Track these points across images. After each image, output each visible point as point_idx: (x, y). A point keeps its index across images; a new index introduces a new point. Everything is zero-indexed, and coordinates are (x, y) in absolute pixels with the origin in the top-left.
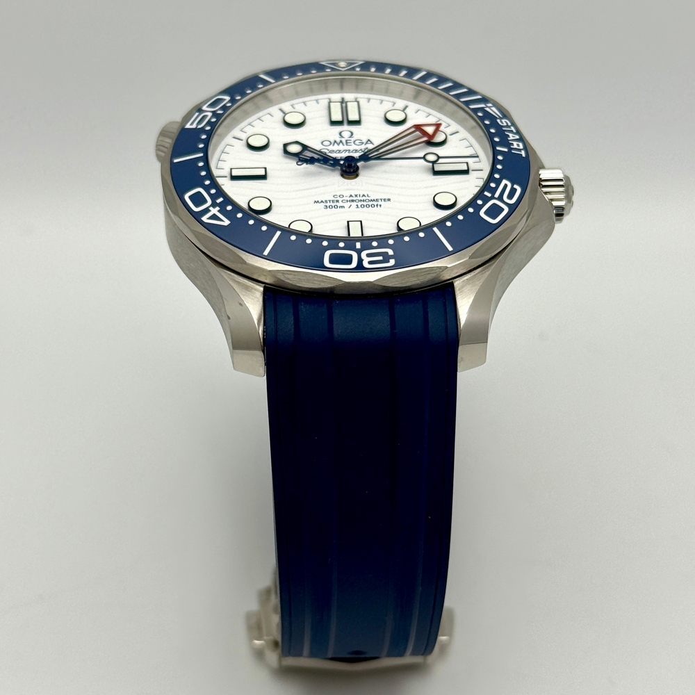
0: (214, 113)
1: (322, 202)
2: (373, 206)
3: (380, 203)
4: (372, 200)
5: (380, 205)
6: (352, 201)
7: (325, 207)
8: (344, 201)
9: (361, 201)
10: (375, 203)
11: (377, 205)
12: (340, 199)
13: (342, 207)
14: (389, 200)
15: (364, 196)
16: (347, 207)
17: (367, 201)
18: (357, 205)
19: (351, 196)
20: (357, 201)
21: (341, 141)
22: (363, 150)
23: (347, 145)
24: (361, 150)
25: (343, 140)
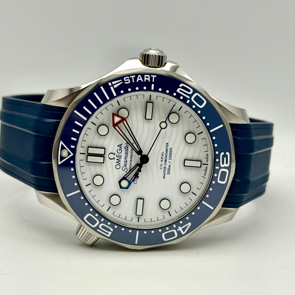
1: (164, 175)
2: (171, 152)
3: (169, 148)
4: (167, 151)
5: (171, 148)
6: (166, 161)
7: (168, 174)
8: (165, 165)
9: (166, 157)
10: (169, 151)
11: (171, 150)
12: (163, 166)
13: (170, 166)
14: (167, 144)
15: (162, 155)
16: (170, 164)
17: (166, 154)
18: (169, 159)
19: (162, 161)
20: (166, 158)
21: (117, 159)
22: (126, 150)
23: (121, 157)
24: (125, 151)
25: (116, 158)
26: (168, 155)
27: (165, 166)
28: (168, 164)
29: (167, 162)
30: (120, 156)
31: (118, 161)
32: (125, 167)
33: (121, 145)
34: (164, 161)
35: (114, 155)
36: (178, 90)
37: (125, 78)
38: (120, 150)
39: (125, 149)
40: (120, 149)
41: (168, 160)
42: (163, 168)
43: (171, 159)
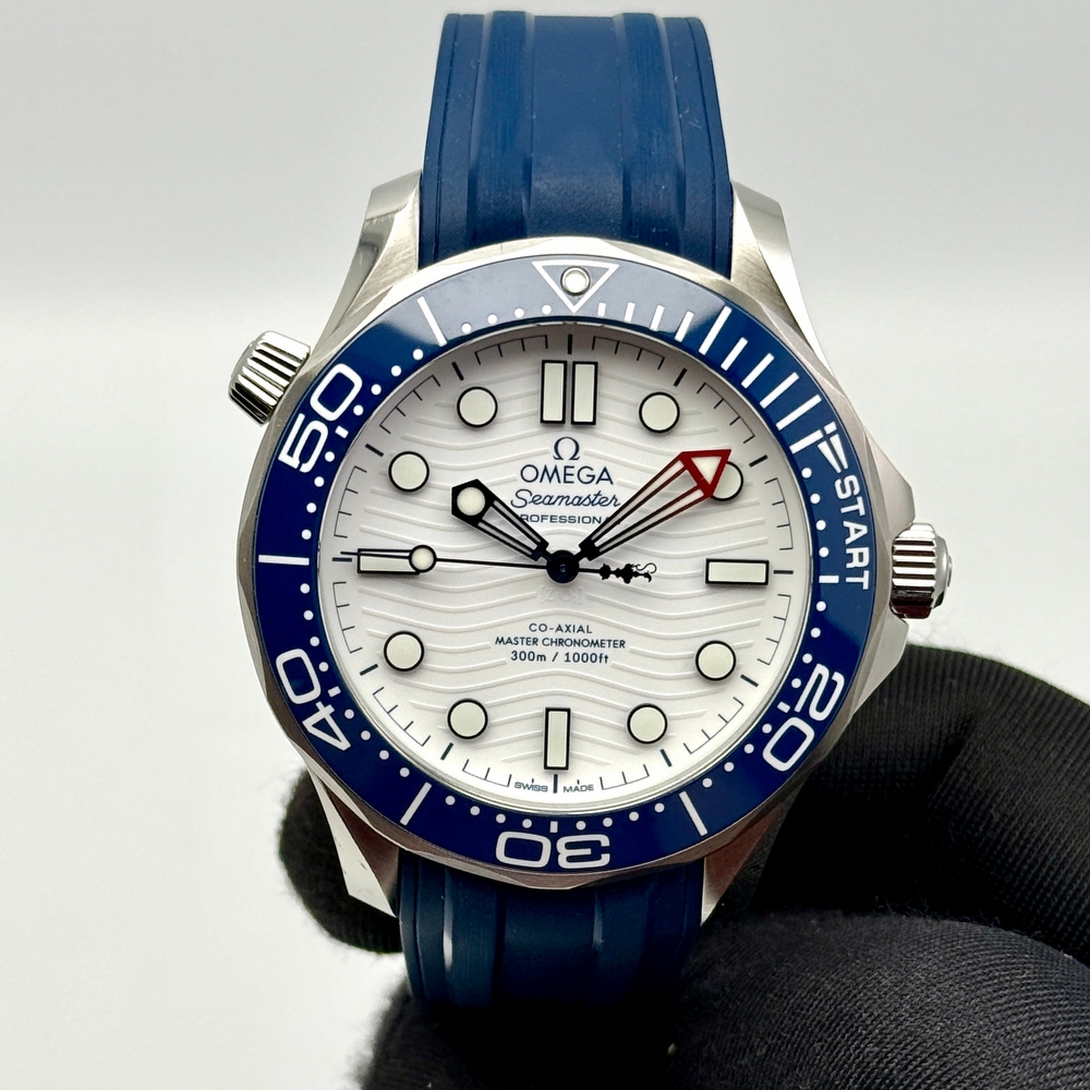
1: (509, 641)
2: (593, 658)
3: (606, 651)
4: (595, 643)
5: (606, 657)
6: (561, 642)
7: (513, 655)
8: (546, 642)
9: (575, 642)
10: (598, 650)
11: (601, 657)
12: (540, 636)
13: (542, 657)
14: (622, 644)
15: (581, 629)
16: (549, 657)
17: (586, 643)
18: (567, 654)
19: (559, 628)
20: (569, 642)
21: (556, 470)
22: (592, 498)
23: (565, 482)
24: (588, 497)
25: (561, 465)
26: (580, 650)
27: (540, 643)
28: (549, 652)
29: (555, 648)
30: (569, 478)
31: (550, 474)
32: (529, 499)
33: (609, 479)
34: (560, 635)
35: (572, 458)
36: (821, 669)
37: (853, 478)
38: (590, 478)
39: (596, 496)
40: (594, 477)
41: (562, 650)
42: (533, 635)
43: (568, 661)
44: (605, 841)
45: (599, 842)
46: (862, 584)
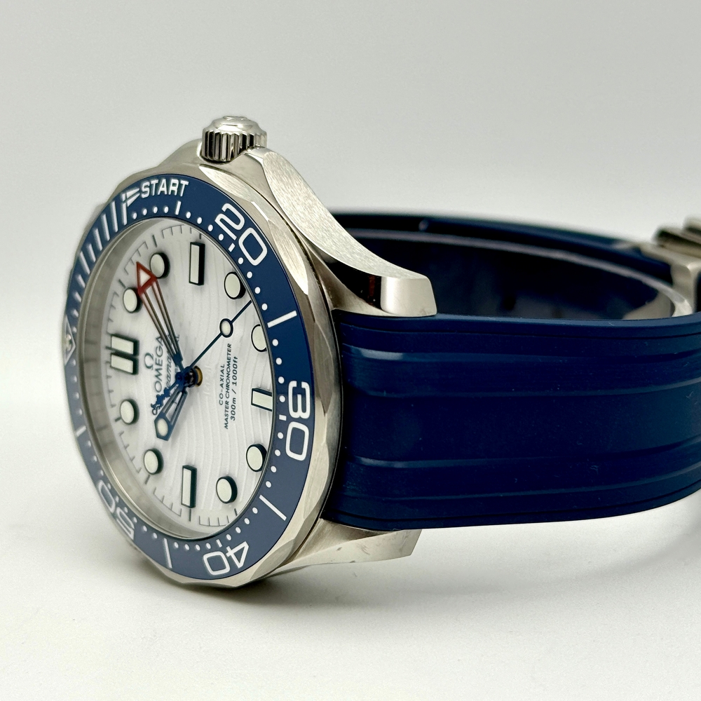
0: (117, 505)
1: (226, 420)
2: (235, 367)
4: (229, 364)
5: (235, 358)
6: (228, 386)
7: (233, 420)
8: (227, 395)
9: (228, 377)
10: (232, 363)
11: (235, 361)
12: (225, 399)
13: (234, 400)
14: (229, 346)
15: (222, 371)
16: (234, 396)
17: (228, 370)
18: (233, 383)
19: (222, 385)
20: (228, 381)
21: (157, 370)
25: (155, 366)
26: (231, 374)
27: (228, 400)
28: (232, 395)
29: (230, 391)
31: (158, 374)
34: (224, 386)
35: (153, 358)
36: (218, 219)
37: (142, 185)
38: (161, 349)
40: (160, 347)
41: (231, 386)
42: (224, 404)
43: (236, 383)
44: (293, 384)
45: (294, 388)
46: (186, 185)
